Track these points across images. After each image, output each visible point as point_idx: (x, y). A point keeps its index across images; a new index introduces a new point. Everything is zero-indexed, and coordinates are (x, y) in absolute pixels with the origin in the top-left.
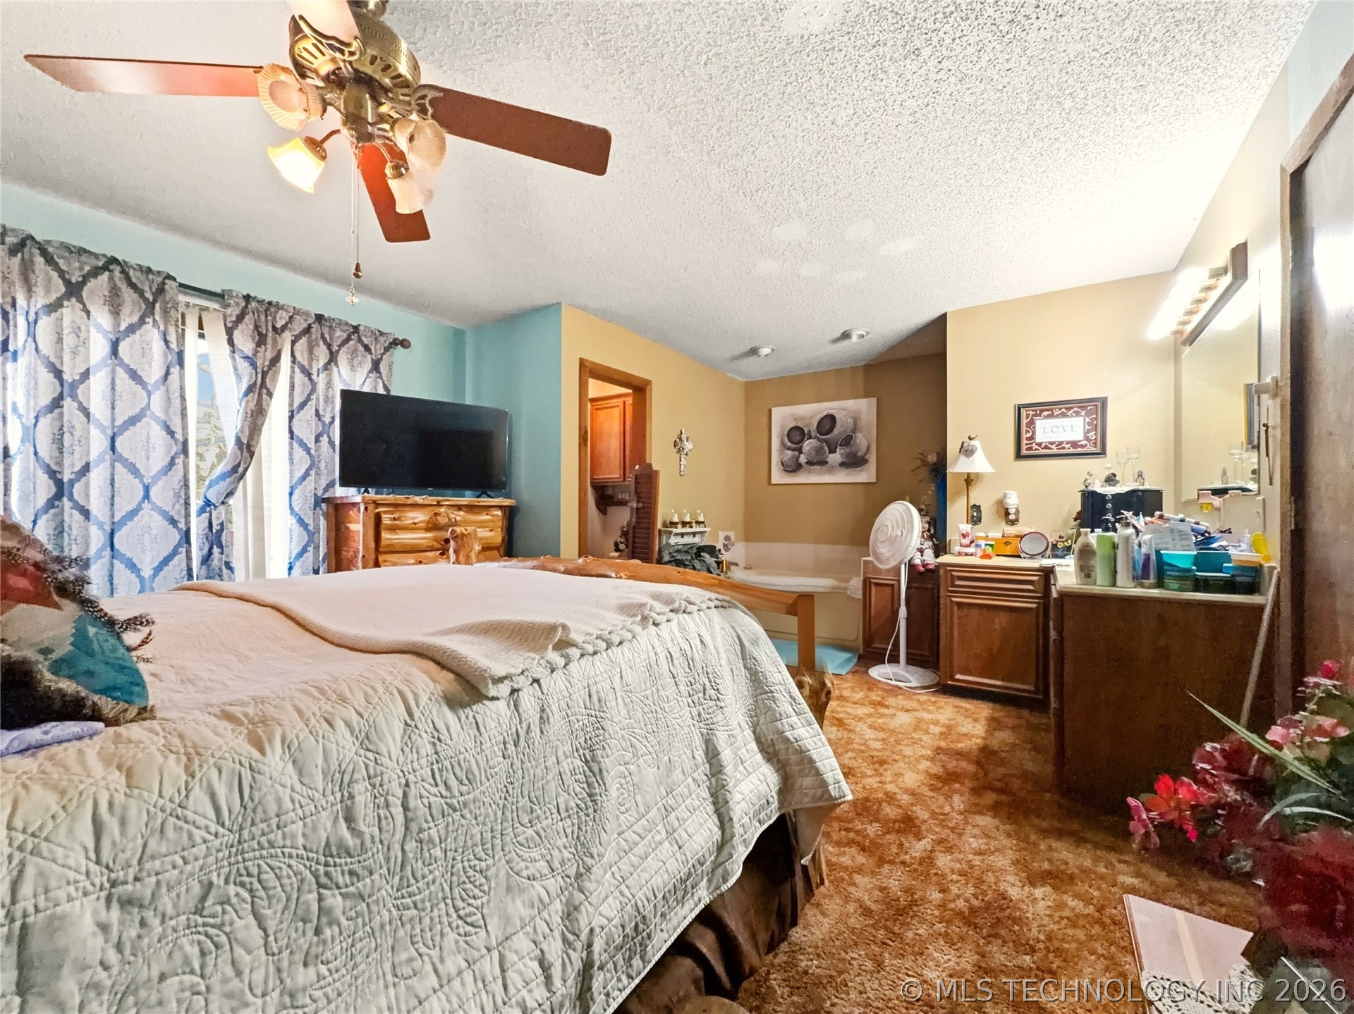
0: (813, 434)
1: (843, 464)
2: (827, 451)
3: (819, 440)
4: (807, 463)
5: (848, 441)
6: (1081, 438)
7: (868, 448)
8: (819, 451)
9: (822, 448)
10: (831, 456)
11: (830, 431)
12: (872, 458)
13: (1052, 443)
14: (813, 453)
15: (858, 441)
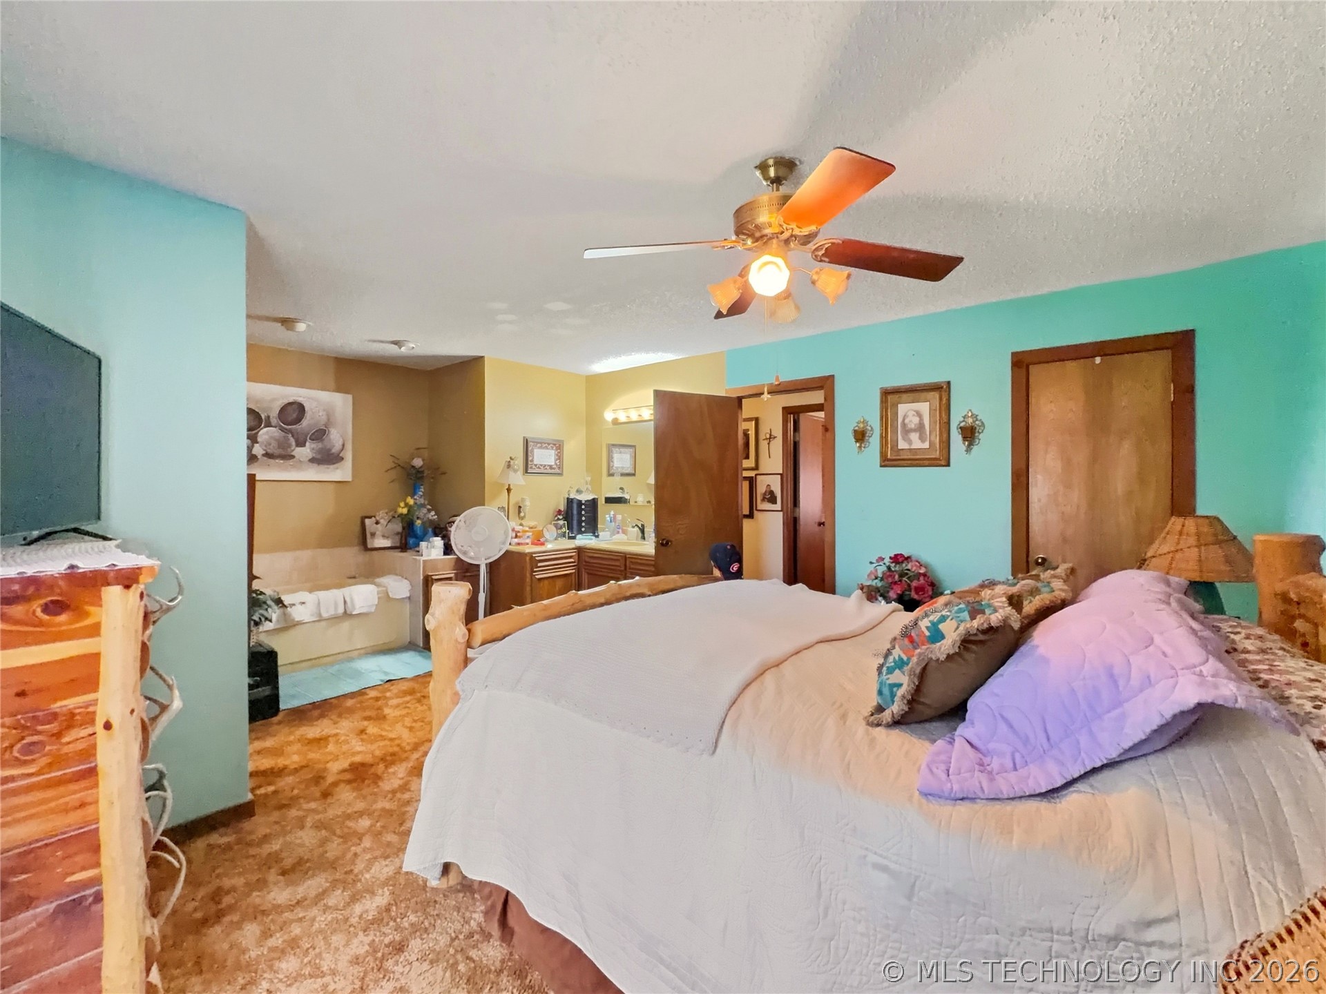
0: (274, 421)
1: (312, 460)
2: (294, 443)
3: (282, 429)
4: (263, 455)
5: (320, 434)
6: (553, 464)
7: (343, 445)
8: (283, 444)
9: (286, 439)
10: (299, 449)
11: (298, 420)
12: (348, 455)
13: (541, 465)
14: (274, 444)
15: (332, 437)
